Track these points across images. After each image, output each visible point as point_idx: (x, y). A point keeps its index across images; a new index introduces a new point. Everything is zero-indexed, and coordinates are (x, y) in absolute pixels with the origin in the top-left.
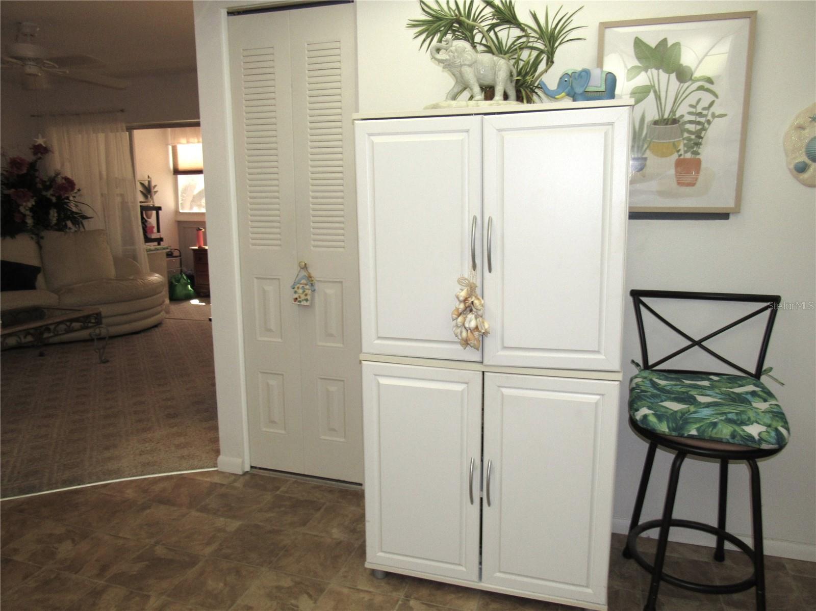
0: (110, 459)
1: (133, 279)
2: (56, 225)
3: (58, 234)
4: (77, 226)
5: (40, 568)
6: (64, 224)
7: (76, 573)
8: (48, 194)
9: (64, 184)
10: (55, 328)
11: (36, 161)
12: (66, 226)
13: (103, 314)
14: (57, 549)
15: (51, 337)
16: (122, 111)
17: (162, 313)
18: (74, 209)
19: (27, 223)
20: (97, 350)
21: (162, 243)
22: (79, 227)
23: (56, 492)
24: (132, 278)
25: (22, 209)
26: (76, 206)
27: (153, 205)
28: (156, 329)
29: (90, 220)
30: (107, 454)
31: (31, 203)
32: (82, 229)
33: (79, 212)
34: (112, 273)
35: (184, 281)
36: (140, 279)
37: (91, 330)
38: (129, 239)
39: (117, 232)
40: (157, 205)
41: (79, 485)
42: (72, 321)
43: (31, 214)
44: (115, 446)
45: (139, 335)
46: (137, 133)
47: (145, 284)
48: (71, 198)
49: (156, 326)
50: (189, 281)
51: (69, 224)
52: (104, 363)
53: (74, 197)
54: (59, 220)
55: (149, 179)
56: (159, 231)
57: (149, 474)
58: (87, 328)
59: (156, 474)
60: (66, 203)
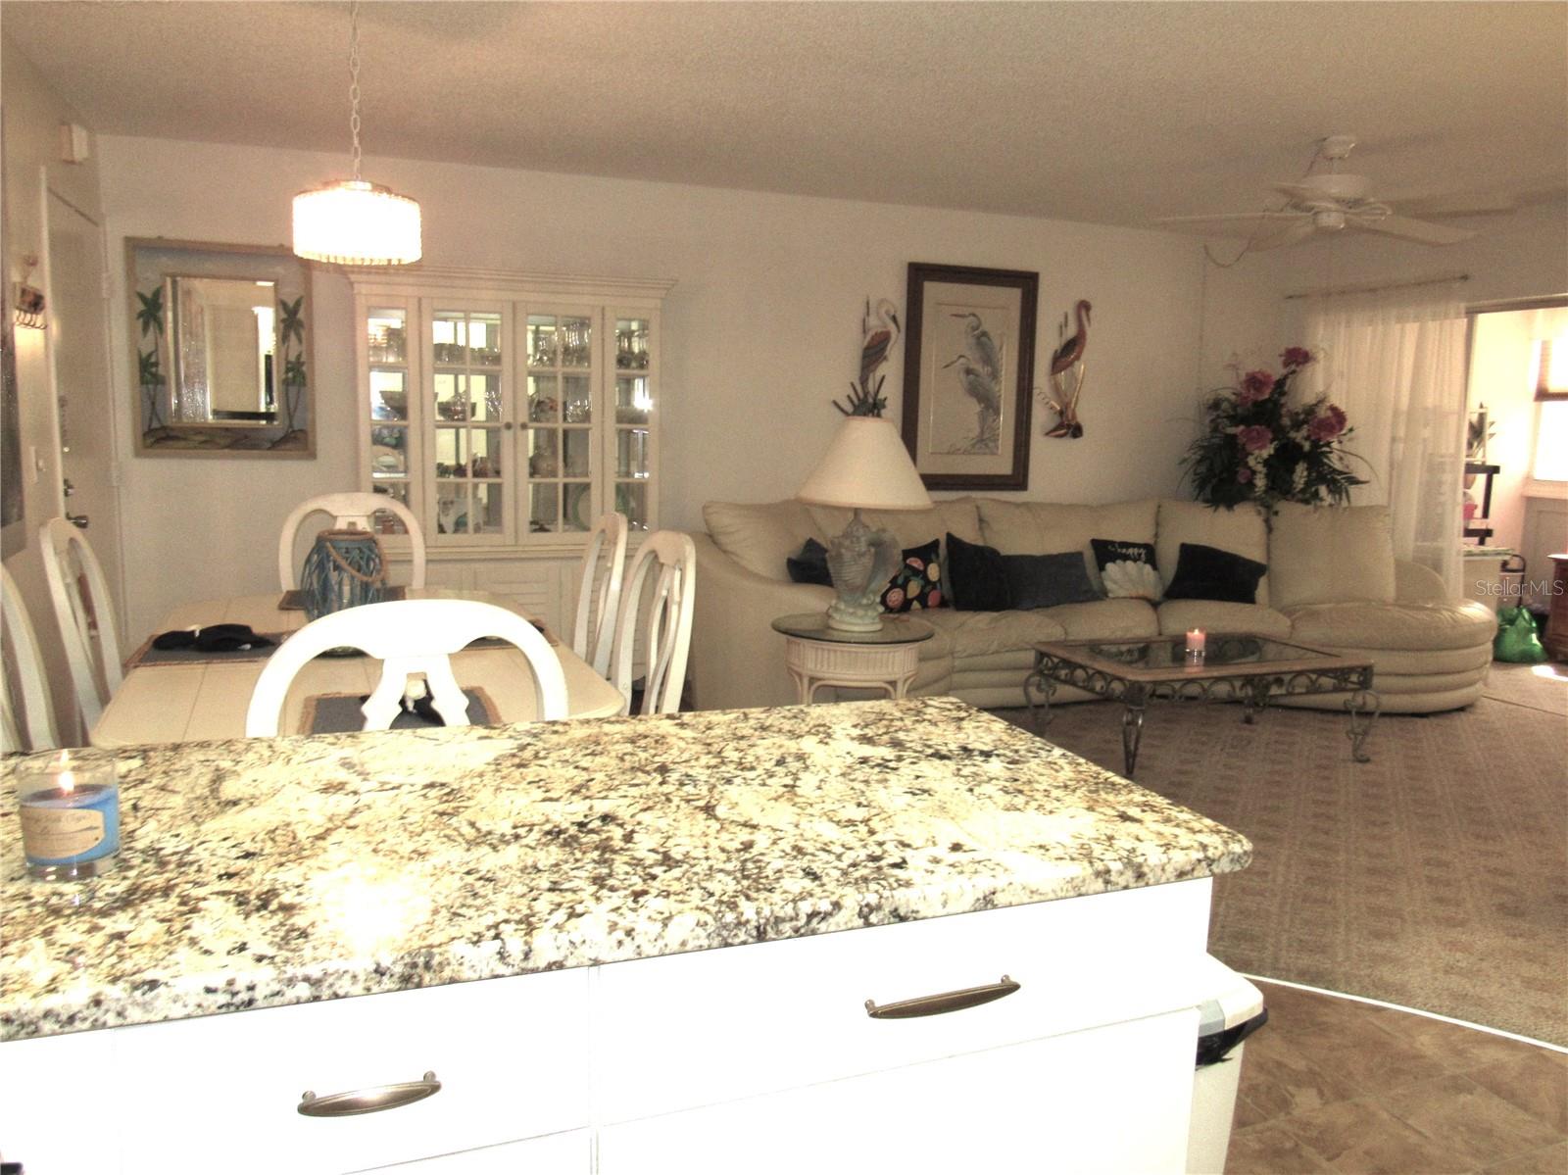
0: (1385, 959)
1: (1432, 609)
2: (1302, 491)
3: (1301, 508)
4: (1337, 497)
5: (1266, 1119)
6: (1313, 489)
7: (1329, 1159)
8: (1299, 436)
9: (1328, 418)
10: (1291, 680)
11: (1285, 378)
12: (1316, 494)
13: (1375, 670)
14: (1293, 1096)
15: (1282, 695)
16: (1465, 278)
17: (1477, 686)
18: (1338, 466)
19: (1255, 486)
20: (1352, 736)
21: (1488, 540)
22: (1341, 499)
23: (1284, 987)
24: (1430, 606)
25: (1251, 461)
26: (1341, 459)
27: (1484, 463)
28: (1463, 715)
29: (1363, 486)
30: (1381, 947)
31: (1268, 451)
32: (1345, 503)
33: (1346, 470)
34: (1390, 591)
35: (1524, 623)
36: (1448, 610)
37: (1348, 696)
38: (1431, 527)
39: (1410, 513)
40: (1490, 462)
41: (1327, 988)
42: (1322, 672)
43: (1264, 470)
44: (1393, 937)
45: (1425, 720)
46: (1484, 320)
47: (1455, 622)
48: (1335, 445)
49: (1462, 709)
50: (1534, 625)
51: (1323, 490)
52: (1360, 761)
53: (1340, 442)
54: (1308, 484)
55: (1482, 411)
56: (1486, 515)
57: (1467, 1019)
58: (1344, 690)
59: (1481, 1024)
60: (1324, 454)
